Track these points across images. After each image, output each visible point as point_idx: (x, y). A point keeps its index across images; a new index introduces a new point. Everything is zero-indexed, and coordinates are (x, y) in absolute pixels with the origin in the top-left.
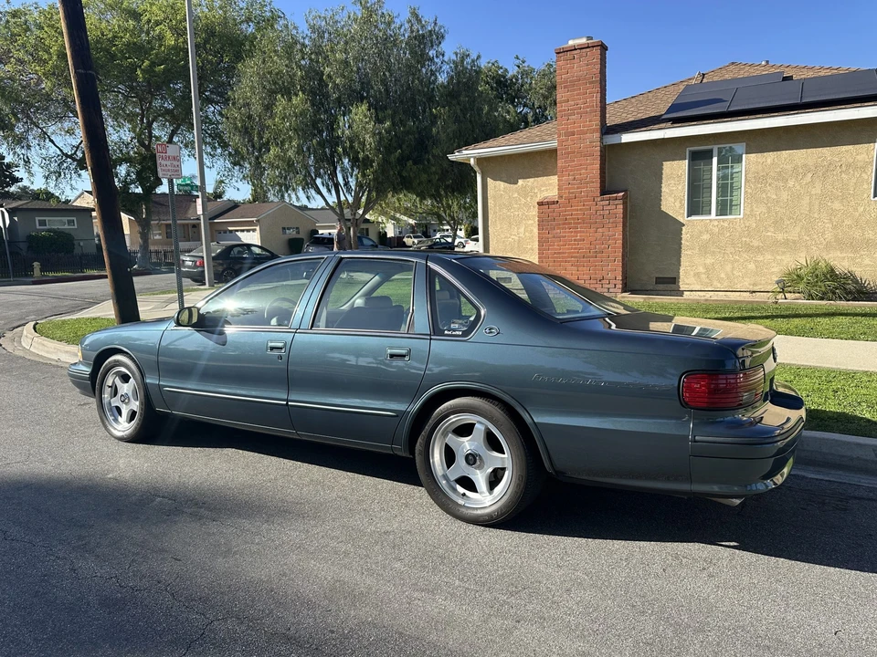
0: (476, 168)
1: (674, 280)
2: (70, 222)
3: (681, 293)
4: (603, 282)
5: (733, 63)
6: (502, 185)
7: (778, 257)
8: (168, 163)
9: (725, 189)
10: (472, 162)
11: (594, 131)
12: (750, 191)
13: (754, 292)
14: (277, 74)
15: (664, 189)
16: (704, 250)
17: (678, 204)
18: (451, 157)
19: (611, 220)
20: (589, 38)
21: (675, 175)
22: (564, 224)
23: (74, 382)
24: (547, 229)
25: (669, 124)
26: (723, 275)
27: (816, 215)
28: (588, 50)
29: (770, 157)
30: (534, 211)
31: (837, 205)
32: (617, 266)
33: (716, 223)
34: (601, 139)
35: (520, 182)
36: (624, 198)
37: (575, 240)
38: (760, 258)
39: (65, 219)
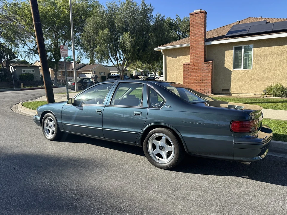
0: (163, 53)
1: (229, 90)
2: (33, 71)
3: (231, 95)
4: (205, 90)
5: (249, 18)
6: (171, 58)
7: (264, 83)
8: (64, 52)
9: (246, 60)
10: (161, 51)
11: (202, 40)
12: (255, 60)
13: (256, 94)
14: (98, 22)
15: (226, 60)
16: (239, 80)
17: (230, 65)
18: (155, 49)
19: (208, 70)
20: (201, 10)
21: (229, 55)
22: (192, 71)
23: (35, 122)
24: (186, 73)
25: (227, 38)
26: (245, 89)
27: (277, 69)
28: (200, 14)
29: (262, 49)
30: (182, 67)
32: (210, 85)
33: (243, 71)
34: (205, 43)
35: (177, 57)
36: (212, 63)
37: (195, 77)
38: (258, 83)
39: (31, 70)
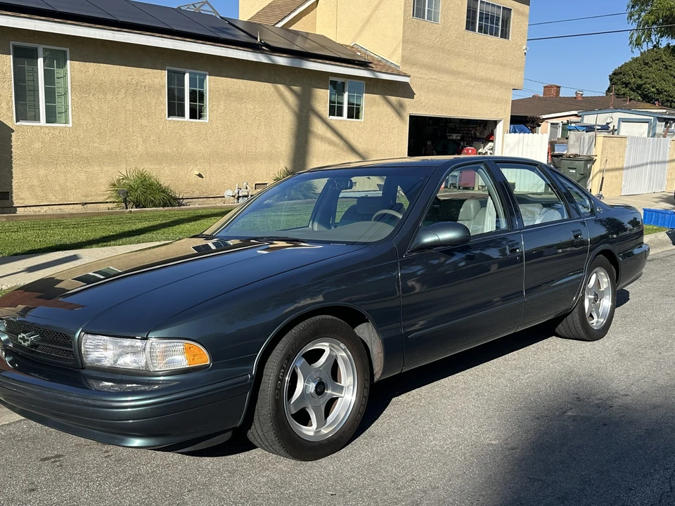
1: (6, 195)
3: (14, 209)
7: (105, 169)
9: (52, 94)
12: (76, 99)
13: (86, 204)
16: (37, 160)
26: (57, 188)
27: (131, 130)
29: (92, 67)
31: (144, 122)
33: (47, 131)
38: (90, 169)
